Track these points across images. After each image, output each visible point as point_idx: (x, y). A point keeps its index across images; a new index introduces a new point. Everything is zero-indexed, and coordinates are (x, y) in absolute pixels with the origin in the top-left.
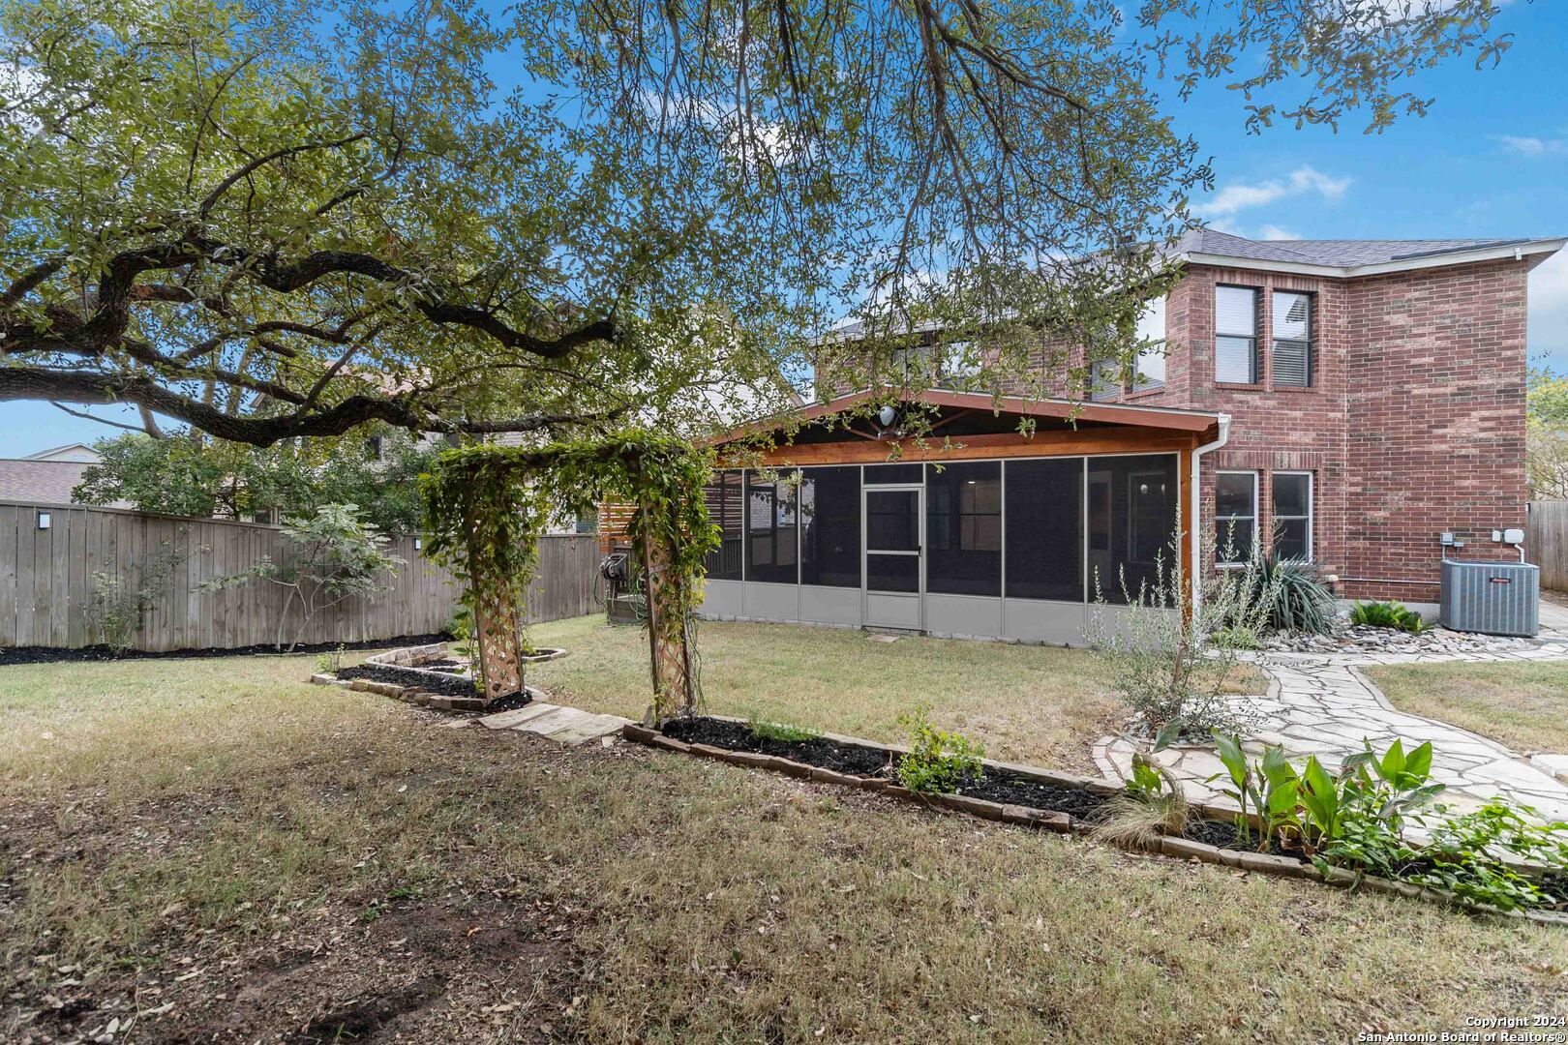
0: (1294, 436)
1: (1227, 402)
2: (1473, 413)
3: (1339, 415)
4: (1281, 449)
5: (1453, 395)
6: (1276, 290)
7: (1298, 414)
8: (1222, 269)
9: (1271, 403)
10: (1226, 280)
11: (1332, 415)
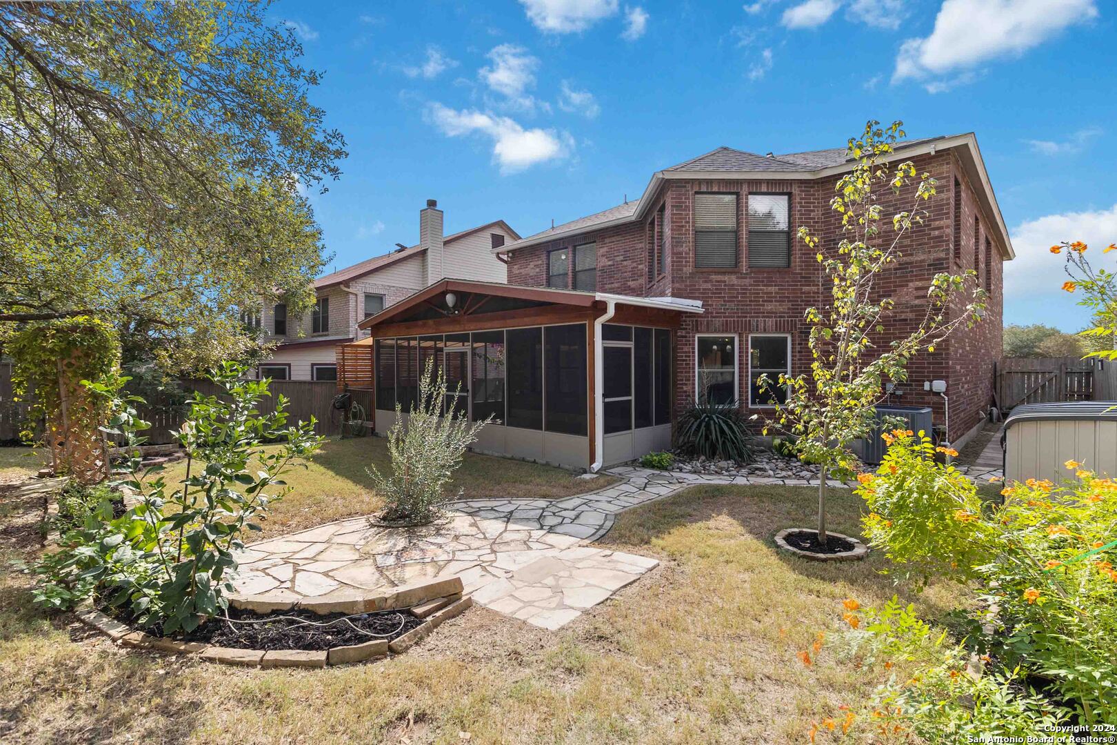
0: (769, 307)
1: (706, 282)
2: (911, 284)
3: (814, 289)
4: (757, 317)
5: (896, 269)
6: (751, 193)
7: (773, 289)
8: (700, 181)
9: (747, 281)
10: (704, 189)
11: (805, 289)
